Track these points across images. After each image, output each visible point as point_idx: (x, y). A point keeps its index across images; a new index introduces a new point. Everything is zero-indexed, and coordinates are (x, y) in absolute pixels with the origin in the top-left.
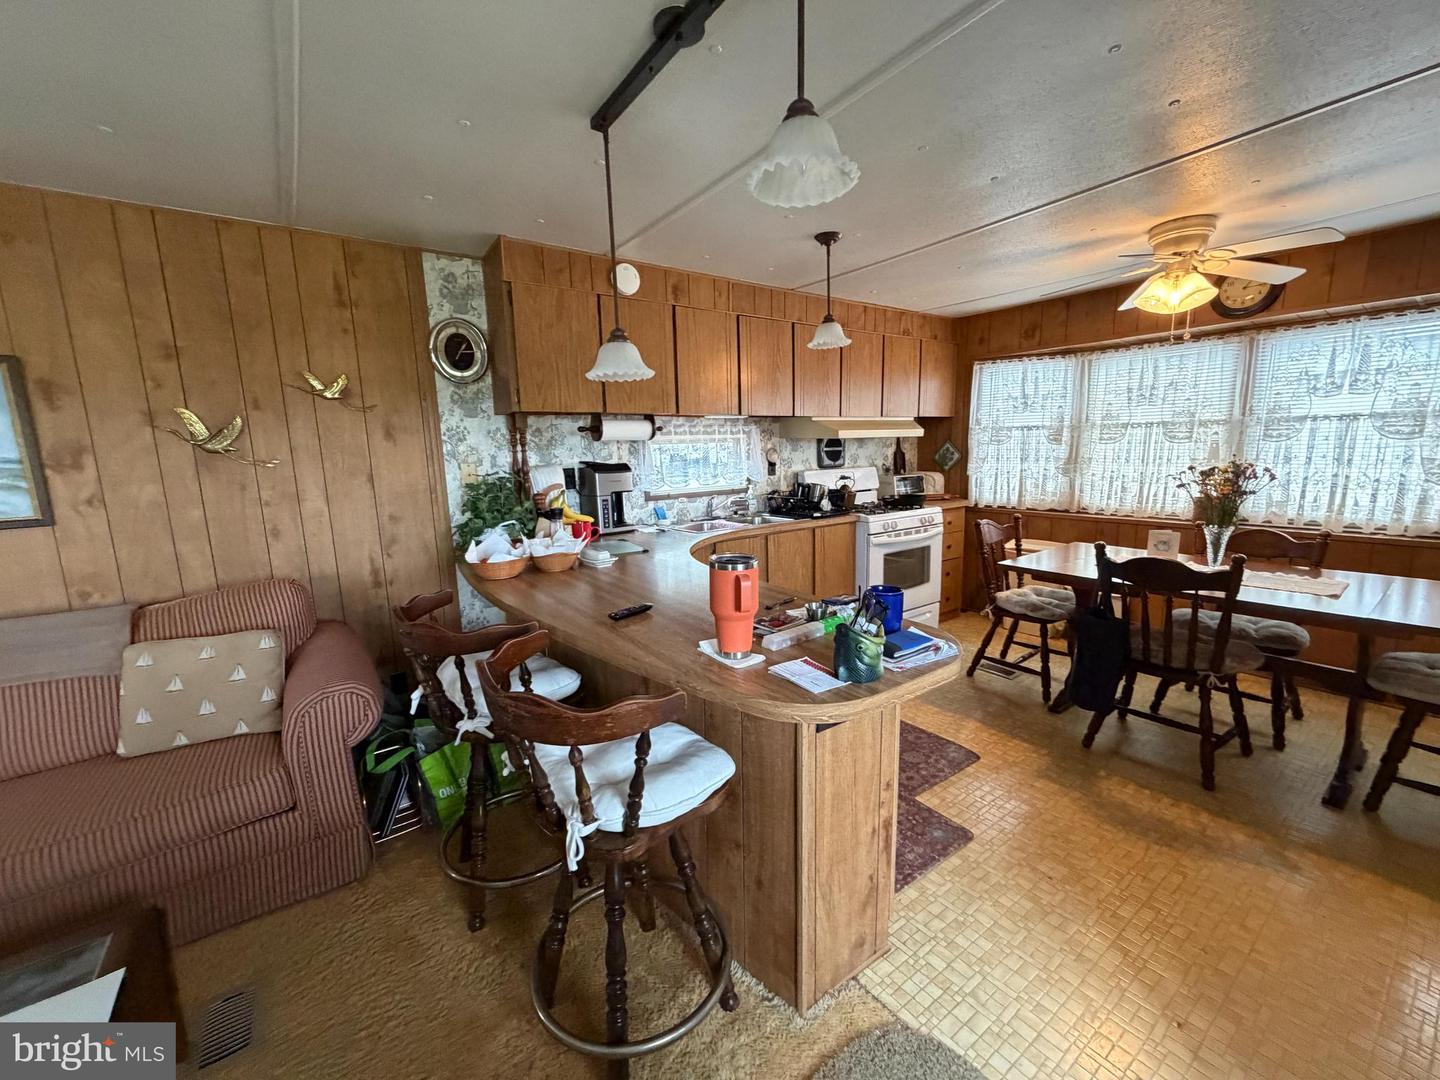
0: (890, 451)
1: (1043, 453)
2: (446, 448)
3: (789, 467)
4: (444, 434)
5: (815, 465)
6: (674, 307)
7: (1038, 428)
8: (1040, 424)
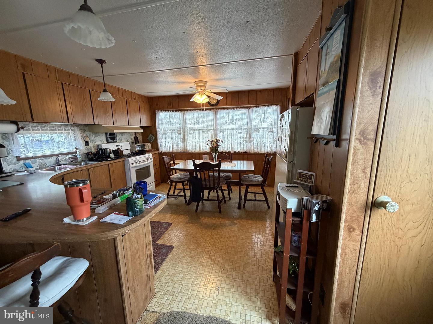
0: (133, 137)
3: (95, 143)
5: (105, 142)
6: (24, 74)
7: (175, 130)
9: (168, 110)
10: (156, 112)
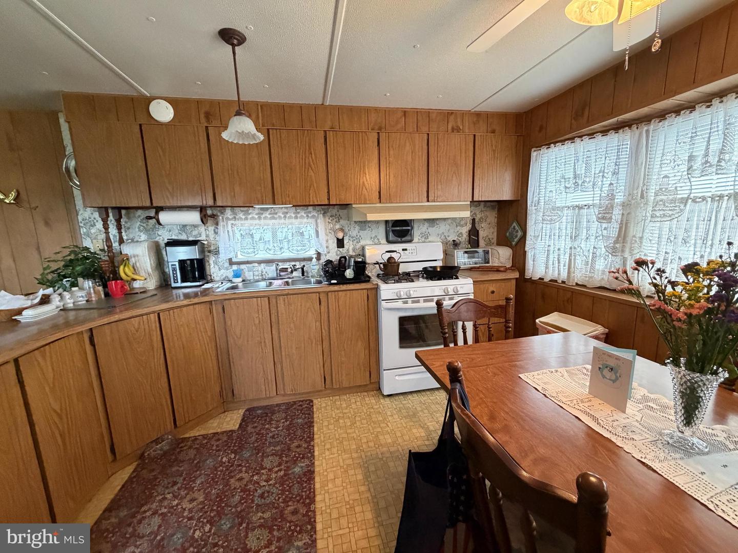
0: (465, 230)
1: (593, 231)
2: (83, 230)
3: (357, 242)
4: (81, 222)
5: (384, 241)
6: (207, 127)
7: (589, 206)
8: (591, 203)
9: (572, 139)
10: (534, 154)
